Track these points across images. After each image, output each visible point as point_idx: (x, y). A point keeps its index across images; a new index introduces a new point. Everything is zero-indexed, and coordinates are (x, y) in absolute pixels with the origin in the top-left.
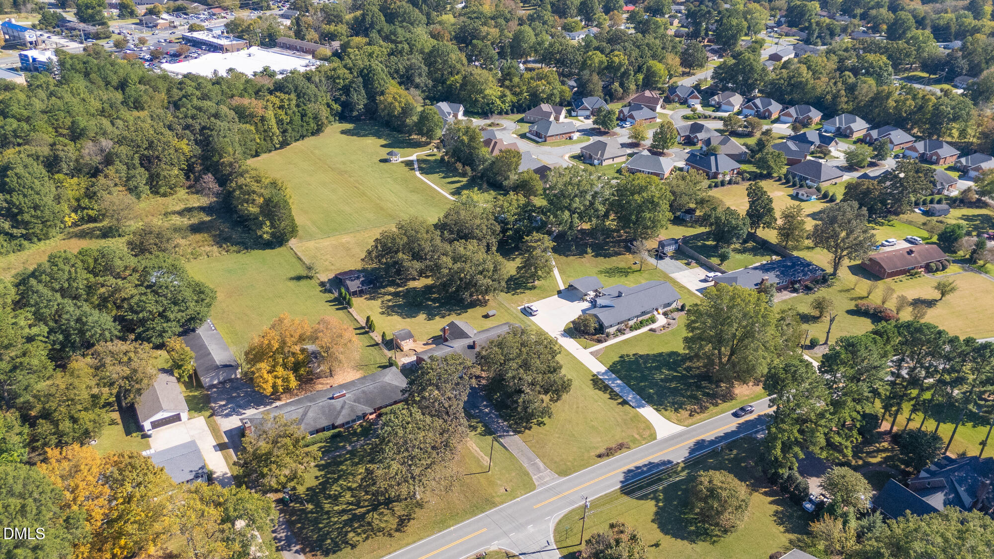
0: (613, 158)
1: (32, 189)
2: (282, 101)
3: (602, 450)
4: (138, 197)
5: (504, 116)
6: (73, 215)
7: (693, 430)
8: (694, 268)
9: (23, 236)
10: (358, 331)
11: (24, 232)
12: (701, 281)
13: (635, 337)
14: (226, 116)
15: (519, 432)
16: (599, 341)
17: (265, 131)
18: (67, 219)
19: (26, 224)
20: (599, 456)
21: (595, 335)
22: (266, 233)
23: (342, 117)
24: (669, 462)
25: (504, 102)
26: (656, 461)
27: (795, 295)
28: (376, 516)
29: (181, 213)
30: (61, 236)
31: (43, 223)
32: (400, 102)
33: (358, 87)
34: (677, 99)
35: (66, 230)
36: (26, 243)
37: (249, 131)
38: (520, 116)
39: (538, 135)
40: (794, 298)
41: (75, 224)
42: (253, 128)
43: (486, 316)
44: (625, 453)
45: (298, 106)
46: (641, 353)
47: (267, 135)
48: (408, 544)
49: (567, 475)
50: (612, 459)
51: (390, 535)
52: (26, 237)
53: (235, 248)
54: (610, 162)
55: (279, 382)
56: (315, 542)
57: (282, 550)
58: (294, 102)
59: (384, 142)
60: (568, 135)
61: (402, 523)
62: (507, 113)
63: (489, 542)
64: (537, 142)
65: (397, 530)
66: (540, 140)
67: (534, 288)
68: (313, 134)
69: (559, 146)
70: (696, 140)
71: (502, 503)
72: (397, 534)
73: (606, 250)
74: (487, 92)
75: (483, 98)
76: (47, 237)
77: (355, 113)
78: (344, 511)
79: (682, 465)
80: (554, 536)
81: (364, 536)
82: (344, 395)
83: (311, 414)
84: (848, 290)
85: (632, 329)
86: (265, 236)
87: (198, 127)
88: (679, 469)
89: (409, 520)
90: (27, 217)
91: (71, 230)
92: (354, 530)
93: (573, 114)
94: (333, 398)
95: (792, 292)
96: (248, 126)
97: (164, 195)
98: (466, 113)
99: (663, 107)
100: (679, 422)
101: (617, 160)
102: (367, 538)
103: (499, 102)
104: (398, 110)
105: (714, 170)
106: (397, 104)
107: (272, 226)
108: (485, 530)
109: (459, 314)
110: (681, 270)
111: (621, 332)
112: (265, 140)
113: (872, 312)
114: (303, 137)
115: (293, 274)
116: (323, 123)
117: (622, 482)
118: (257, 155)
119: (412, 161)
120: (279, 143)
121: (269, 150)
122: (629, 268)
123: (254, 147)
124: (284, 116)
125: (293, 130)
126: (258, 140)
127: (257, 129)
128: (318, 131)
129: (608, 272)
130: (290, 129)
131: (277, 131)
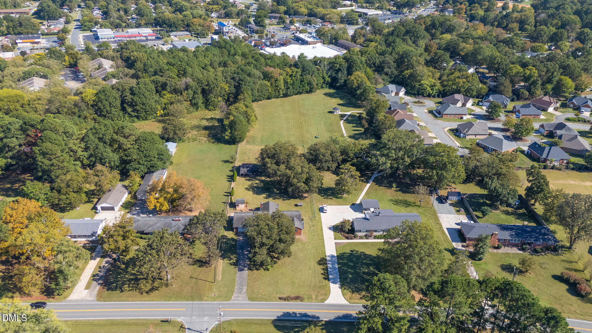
0: (476, 135)
1: (143, 95)
2: (293, 72)
3: (284, 296)
4: (197, 109)
5: (432, 98)
6: (162, 111)
7: (352, 306)
8: (461, 214)
9: (135, 116)
10: (226, 194)
11: (136, 114)
12: (456, 224)
13: (372, 243)
14: (254, 75)
15: (251, 270)
16: (347, 238)
17: (276, 86)
18: (158, 112)
19: (138, 111)
20: (280, 298)
21: (348, 233)
22: (227, 135)
23: (331, 85)
24: (318, 318)
25: (432, 89)
26: (309, 314)
27: (521, 252)
28: (144, 282)
29: (208, 120)
30: (153, 120)
31: (145, 112)
32: (358, 80)
33: (344, 70)
34: (572, 106)
35: (157, 118)
36: (136, 119)
37: (266, 85)
38: (440, 100)
39: (439, 113)
40: (518, 254)
41: (161, 116)
42: (269, 84)
43: (296, 205)
44: (298, 302)
45: (301, 75)
46: (366, 253)
47: (276, 88)
48: (145, 301)
49: (253, 301)
50: (286, 302)
51: (142, 293)
52: (138, 117)
53: (213, 141)
54: (473, 137)
55: (158, 205)
56: (110, 282)
57: (95, 280)
58: (300, 73)
59: (341, 102)
60: (460, 116)
61: (153, 289)
62: (434, 97)
63: (179, 316)
64: (436, 116)
65: (147, 292)
66: (438, 116)
67: (341, 198)
68: (307, 92)
69: (449, 121)
70: (555, 135)
71: (206, 301)
72: (145, 294)
73: (410, 189)
74: (422, 82)
75: (420, 85)
76: (146, 119)
77: (338, 85)
78: (134, 274)
79: (323, 323)
80: (213, 328)
81: (131, 288)
82: (180, 220)
83: (158, 224)
84: (571, 262)
85: (376, 237)
86: (226, 137)
87: (237, 79)
88: (320, 324)
89: (156, 290)
90: (138, 108)
91: (160, 118)
92: (129, 285)
93: (481, 104)
94: (173, 220)
95: (519, 250)
96: (267, 82)
97: (210, 110)
98: (407, 93)
99: (556, 109)
100: (349, 299)
101: (478, 137)
102: (131, 290)
103: (429, 89)
104: (355, 85)
105: (544, 156)
106: (355, 81)
107: (231, 133)
108: (184, 309)
109: (285, 200)
110: (450, 213)
111: (367, 237)
112: (275, 91)
113: (572, 281)
114: (299, 93)
115: (225, 159)
116: (313, 87)
117: (278, 317)
118: (269, 98)
119: (346, 115)
120: (283, 94)
121: (277, 97)
122: (414, 203)
123: (267, 94)
124: (289, 80)
125: (293, 88)
126: (270, 91)
127: (271, 84)
128: (310, 91)
129: (396, 202)
130: (291, 87)
131: (283, 87)
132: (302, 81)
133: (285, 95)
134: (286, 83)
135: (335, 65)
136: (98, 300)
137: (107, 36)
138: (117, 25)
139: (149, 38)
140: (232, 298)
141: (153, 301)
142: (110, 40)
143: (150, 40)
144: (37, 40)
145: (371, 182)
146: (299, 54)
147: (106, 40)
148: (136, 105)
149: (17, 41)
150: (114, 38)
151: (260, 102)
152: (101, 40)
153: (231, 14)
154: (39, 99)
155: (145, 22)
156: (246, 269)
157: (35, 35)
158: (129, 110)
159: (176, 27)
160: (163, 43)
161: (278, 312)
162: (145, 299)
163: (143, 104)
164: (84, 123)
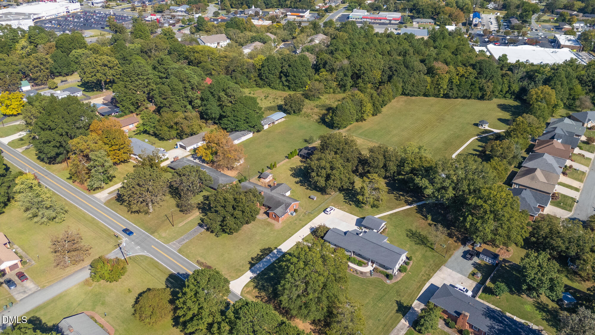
2: (466, 72)
3: (203, 261)
4: (344, 91)
8: (472, 279)
15: (207, 230)
17: (437, 84)
20: (198, 261)
23: (519, 97)
30: (301, 92)
37: (426, 81)
42: (430, 80)
45: (476, 78)
48: (124, 217)
52: (289, 87)
58: (474, 75)
65: (132, 212)
67: (361, 207)
68: (477, 98)
71: (154, 236)
72: (129, 212)
76: (295, 90)
86: (326, 120)
89: (138, 213)
90: (290, 79)
96: (428, 78)
100: (245, 292)
104: (533, 100)
107: (331, 117)
110: (460, 272)
112: (434, 89)
114: (466, 97)
116: (486, 94)
117: (178, 273)
118: (425, 95)
119: (493, 132)
120: (444, 94)
121: (437, 96)
122: (431, 244)
123: (423, 91)
124: (456, 80)
125: (459, 90)
126: (428, 87)
127: (432, 82)
128: (482, 98)
129: (413, 234)
130: (455, 89)
131: (445, 87)
132: (472, 84)
133: (446, 96)
134: (451, 81)
135: (536, 74)
136: (105, 204)
137: (358, 17)
138: (377, 8)
139: (393, 22)
140: (170, 244)
141: (127, 219)
142: (358, 20)
143: (393, 24)
144: (301, 14)
145: (414, 206)
146: (501, 55)
147: (354, 20)
148: (289, 76)
149: (288, 14)
150: (361, 19)
151: (414, 98)
152: (350, 20)
153: (509, 6)
154: (226, 57)
155: (403, 7)
156: (205, 228)
157: (295, 10)
158: (284, 79)
159: (423, 15)
160: (396, 28)
161: (184, 270)
162: (126, 216)
163: (295, 76)
164: (247, 83)
